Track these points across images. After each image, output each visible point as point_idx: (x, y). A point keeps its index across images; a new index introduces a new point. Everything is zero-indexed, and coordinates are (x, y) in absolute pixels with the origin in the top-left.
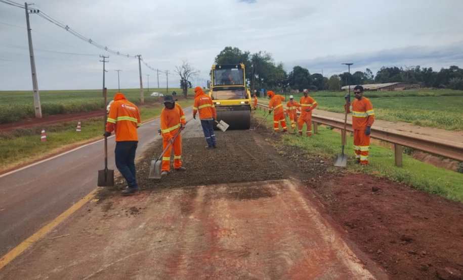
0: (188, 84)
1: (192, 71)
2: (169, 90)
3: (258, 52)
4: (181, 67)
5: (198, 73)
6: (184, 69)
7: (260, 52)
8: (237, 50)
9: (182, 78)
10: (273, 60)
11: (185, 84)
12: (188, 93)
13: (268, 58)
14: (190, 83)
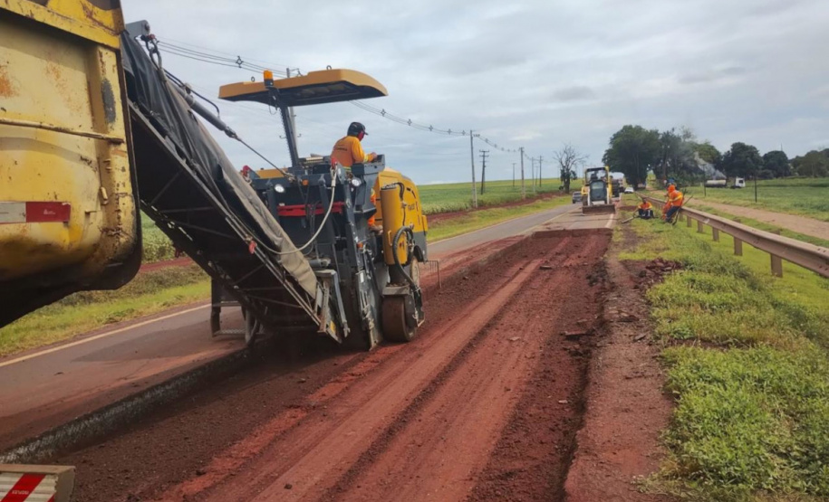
0: (572, 175)
1: (576, 157)
2: (542, 183)
3: (670, 130)
4: (562, 152)
5: (586, 159)
6: (566, 155)
7: (673, 130)
8: (639, 130)
9: (564, 167)
10: (695, 137)
11: (566, 176)
12: (571, 187)
13: (687, 135)
14: (574, 173)
